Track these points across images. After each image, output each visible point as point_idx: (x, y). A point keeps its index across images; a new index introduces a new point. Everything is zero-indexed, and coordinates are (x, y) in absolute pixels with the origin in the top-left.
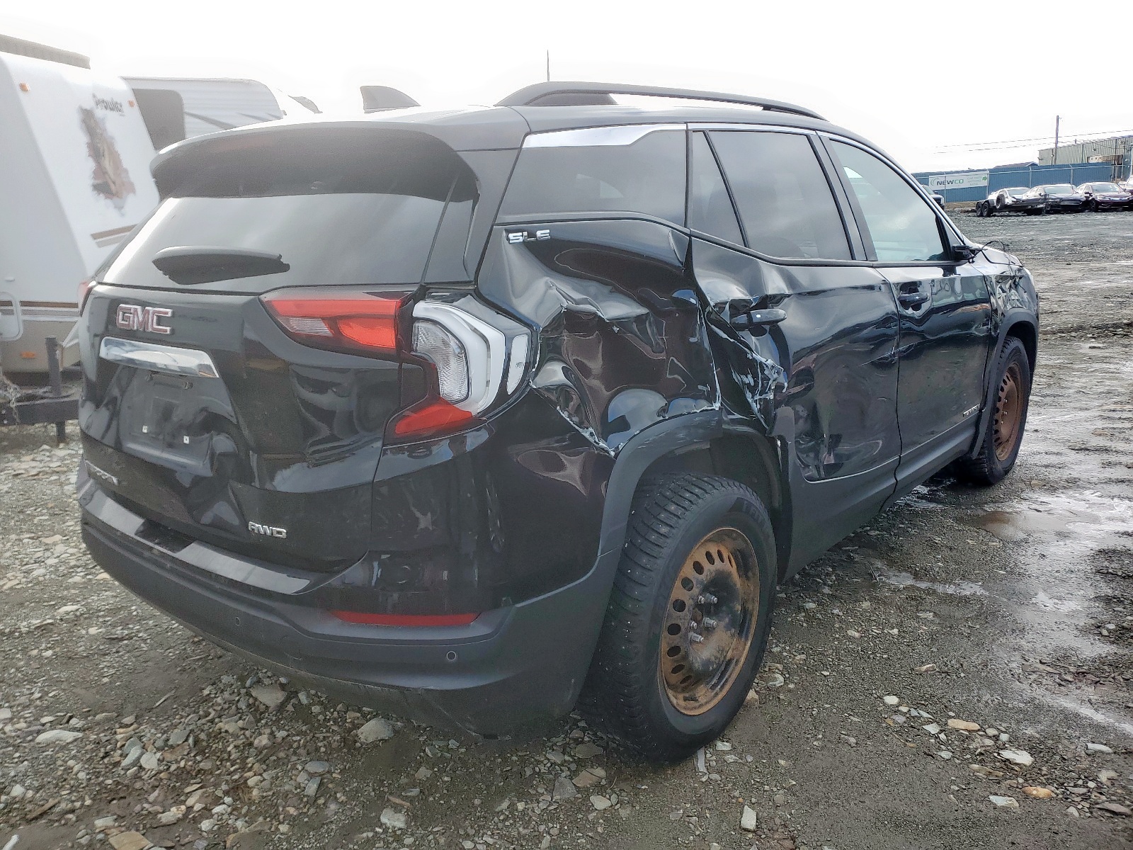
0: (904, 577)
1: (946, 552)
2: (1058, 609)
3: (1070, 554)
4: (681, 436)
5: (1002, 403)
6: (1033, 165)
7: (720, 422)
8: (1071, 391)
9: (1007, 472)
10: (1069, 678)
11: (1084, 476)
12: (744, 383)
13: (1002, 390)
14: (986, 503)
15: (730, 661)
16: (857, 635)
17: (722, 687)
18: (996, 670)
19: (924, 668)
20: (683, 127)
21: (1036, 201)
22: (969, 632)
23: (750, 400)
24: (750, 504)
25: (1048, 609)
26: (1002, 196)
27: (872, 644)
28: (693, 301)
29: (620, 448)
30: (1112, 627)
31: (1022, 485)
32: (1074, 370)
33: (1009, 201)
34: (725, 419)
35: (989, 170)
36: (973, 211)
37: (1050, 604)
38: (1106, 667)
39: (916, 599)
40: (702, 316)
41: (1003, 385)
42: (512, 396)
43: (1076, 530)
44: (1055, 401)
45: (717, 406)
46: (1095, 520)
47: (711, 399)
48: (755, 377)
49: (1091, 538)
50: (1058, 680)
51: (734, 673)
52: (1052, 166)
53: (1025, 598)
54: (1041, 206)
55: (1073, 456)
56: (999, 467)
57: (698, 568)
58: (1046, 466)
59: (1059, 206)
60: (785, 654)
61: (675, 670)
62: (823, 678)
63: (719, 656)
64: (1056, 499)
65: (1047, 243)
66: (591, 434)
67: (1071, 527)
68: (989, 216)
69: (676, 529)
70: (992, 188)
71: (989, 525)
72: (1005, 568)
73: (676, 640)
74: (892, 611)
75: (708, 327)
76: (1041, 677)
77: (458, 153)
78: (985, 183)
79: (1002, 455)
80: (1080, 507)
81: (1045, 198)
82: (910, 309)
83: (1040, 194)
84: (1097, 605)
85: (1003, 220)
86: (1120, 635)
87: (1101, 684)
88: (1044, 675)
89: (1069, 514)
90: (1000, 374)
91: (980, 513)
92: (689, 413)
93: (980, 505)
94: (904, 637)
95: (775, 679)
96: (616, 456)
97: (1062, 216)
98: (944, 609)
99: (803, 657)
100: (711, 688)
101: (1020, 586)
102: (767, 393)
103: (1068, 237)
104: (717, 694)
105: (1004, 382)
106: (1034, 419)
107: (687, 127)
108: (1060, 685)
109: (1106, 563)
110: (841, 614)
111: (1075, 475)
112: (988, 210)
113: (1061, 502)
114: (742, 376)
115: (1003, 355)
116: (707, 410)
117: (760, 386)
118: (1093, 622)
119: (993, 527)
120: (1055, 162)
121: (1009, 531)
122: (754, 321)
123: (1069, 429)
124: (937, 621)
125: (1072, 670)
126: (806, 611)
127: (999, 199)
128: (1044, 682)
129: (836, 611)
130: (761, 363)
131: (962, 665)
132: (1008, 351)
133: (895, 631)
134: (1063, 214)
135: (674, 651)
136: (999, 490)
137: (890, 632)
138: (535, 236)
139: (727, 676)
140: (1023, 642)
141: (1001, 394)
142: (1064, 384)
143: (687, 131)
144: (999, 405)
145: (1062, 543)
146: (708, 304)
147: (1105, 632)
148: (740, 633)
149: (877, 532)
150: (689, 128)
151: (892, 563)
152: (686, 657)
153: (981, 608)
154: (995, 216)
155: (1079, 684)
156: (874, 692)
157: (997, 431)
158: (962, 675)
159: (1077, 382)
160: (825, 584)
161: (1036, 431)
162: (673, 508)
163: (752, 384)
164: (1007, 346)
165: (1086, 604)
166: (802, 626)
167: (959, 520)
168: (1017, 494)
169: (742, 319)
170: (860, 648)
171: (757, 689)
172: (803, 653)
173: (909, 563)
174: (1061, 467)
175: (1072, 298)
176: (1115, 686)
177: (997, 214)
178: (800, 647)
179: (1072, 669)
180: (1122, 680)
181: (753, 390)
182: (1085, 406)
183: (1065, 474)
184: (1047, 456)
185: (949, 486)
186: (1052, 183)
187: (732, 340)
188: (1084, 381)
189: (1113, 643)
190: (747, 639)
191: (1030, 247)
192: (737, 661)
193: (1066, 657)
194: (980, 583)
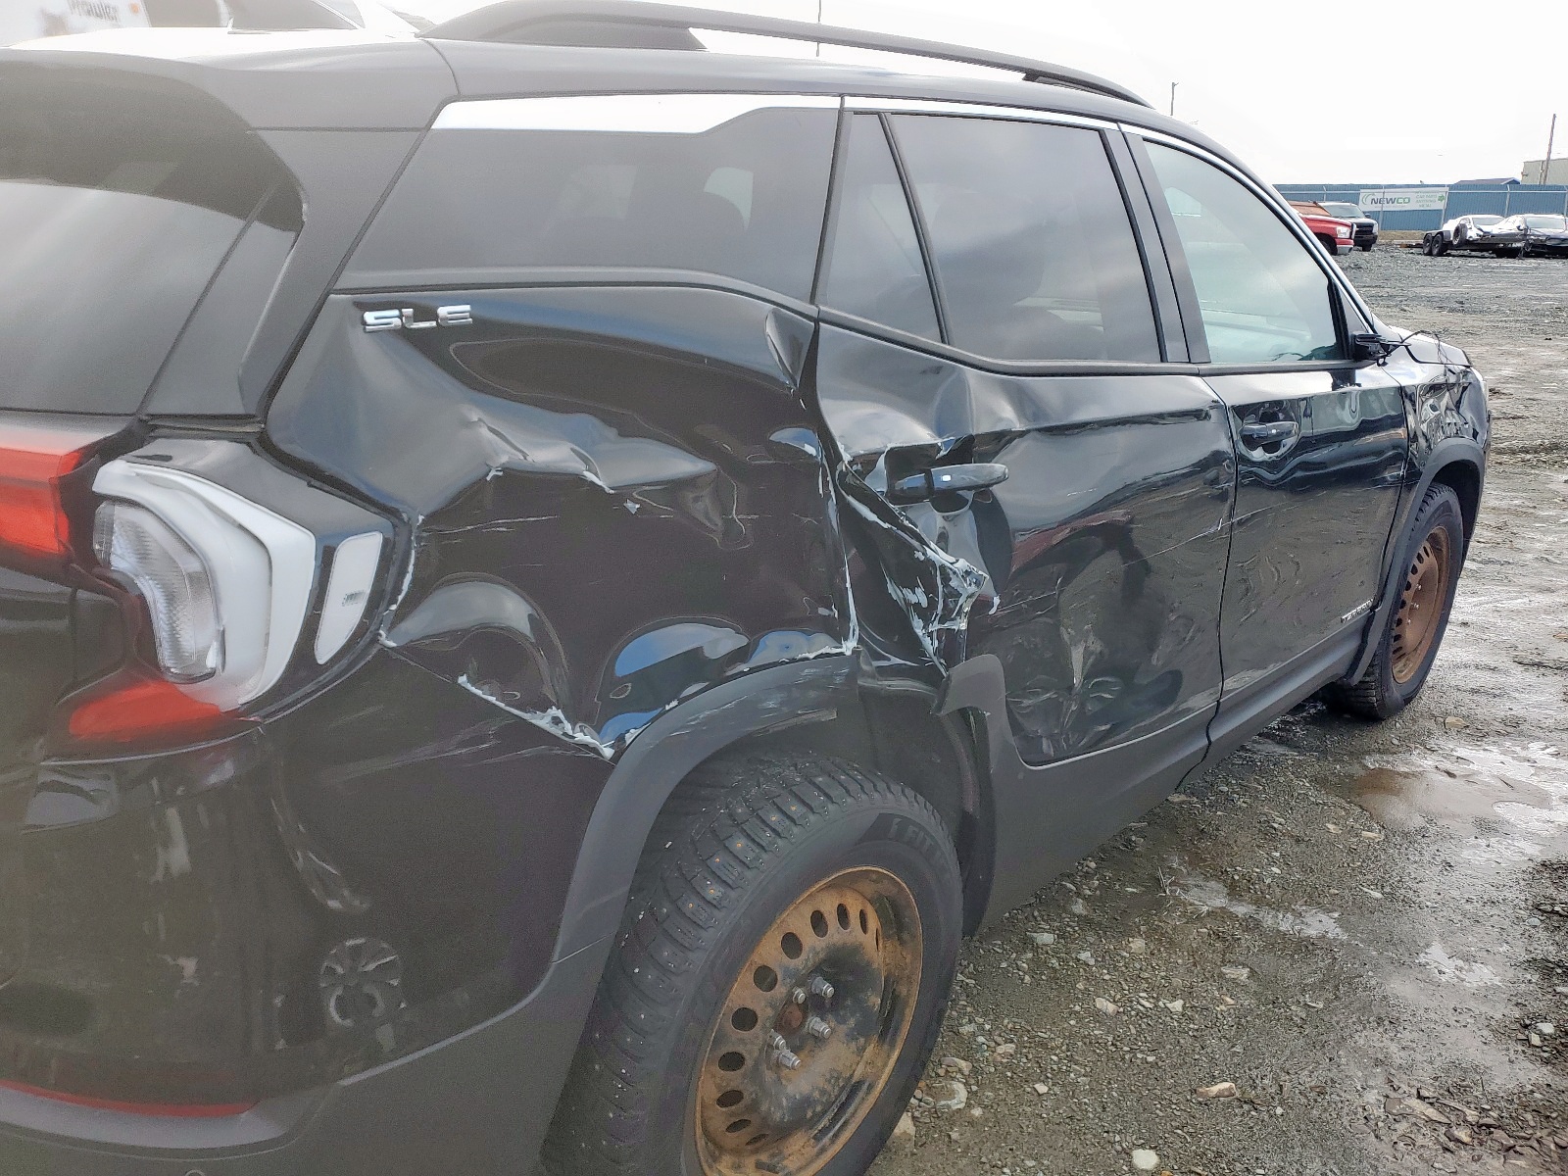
0: (1212, 890)
1: (1288, 846)
2: (1463, 980)
3: (1494, 865)
4: (771, 704)
5: (1411, 592)
6: (1515, 182)
7: (855, 672)
8: (1530, 556)
9: (1408, 700)
10: (1463, 1134)
11: (1534, 714)
12: (908, 603)
13: (1415, 570)
14: (1368, 753)
15: (860, 1083)
16: (1111, 1008)
17: (836, 1136)
18: (1340, 1105)
19: (1215, 1089)
20: (833, 103)
21: (1511, 237)
22: (1304, 1016)
23: (920, 632)
24: (905, 821)
25: (1443, 978)
26: (1464, 226)
27: (1133, 1031)
28: (810, 450)
29: (629, 738)
30: (1548, 1028)
31: (1431, 725)
32: (1537, 518)
33: (1472, 234)
34: (865, 667)
35: (1448, 186)
36: (1418, 246)
37: (1449, 966)
38: (1529, 1116)
39: (1223, 936)
40: (829, 479)
41: (1416, 562)
42: (327, 670)
43: (1507, 816)
44: (1502, 573)
45: (849, 646)
46: (1542, 800)
47: (839, 634)
48: (931, 590)
49: (1529, 836)
50: (1443, 1139)
51: (862, 1108)
52: (1539, 187)
53: (1405, 954)
54: (1518, 245)
55: (1519, 676)
56: (1396, 694)
57: (791, 944)
58: (1474, 691)
59: (1544, 246)
60: (981, 1039)
61: (734, 1127)
62: (1035, 1098)
63: (828, 1087)
64: (1482, 754)
65: (1522, 302)
66: (556, 721)
67: (1501, 810)
68: (1440, 254)
69: (739, 890)
70: (1451, 213)
71: (1369, 796)
72: (1382, 886)
73: (734, 1079)
74: (1180, 961)
75: (840, 498)
76: (1414, 1128)
77: (260, 132)
78: (1441, 205)
79: (1403, 673)
80: (1519, 772)
81: (1524, 234)
82: (1260, 450)
83: (1518, 227)
84: (1529, 977)
85: (1460, 261)
86: (1560, 1048)
87: (1516, 1152)
88: (1421, 1123)
89: (1500, 784)
90: (1413, 544)
91: (1356, 770)
92: (793, 661)
93: (1358, 755)
94: (1191, 1019)
95: (952, 1094)
96: (616, 758)
97: (1547, 261)
98: (1268, 963)
99: (1010, 1048)
100: (814, 1138)
101: (1402, 928)
102: (953, 620)
103: (1551, 296)
104: (823, 1150)
105: (1420, 558)
106: (1464, 605)
107: (842, 104)
108: (1446, 1150)
109: (1551, 891)
110: (1092, 962)
111: (1518, 711)
112: (1440, 246)
113: (1487, 761)
114: (904, 591)
115: (1422, 515)
116: (828, 655)
117: (940, 606)
118: (1517, 1013)
119: (1374, 800)
120: (1545, 180)
121: (1398, 811)
122: (937, 486)
123: (1517, 625)
124: (1254, 986)
125: (1469, 1119)
126: (1035, 948)
127: (1458, 231)
128: (1420, 1140)
129: (1085, 956)
130: (943, 567)
131: (1281, 1086)
132: (1429, 510)
133: (1177, 1006)
134: (1549, 258)
135: (729, 1098)
136: (1393, 731)
137: (1168, 1005)
138: (435, 317)
139: (847, 1115)
140: (1393, 1048)
141: (1413, 579)
142: (1519, 543)
143: (841, 111)
144: (1407, 595)
145: (1483, 842)
146: (840, 458)
147: (1536, 1040)
148: (882, 1036)
149: (1183, 797)
150: (846, 105)
151: (1196, 860)
152: (754, 1106)
153: (1330, 968)
154: (1449, 255)
155: (1479, 1150)
156: (1118, 1138)
157: (1397, 638)
158: (1279, 1111)
159: (1539, 541)
160: (1078, 894)
161: (1465, 624)
162: (739, 844)
163: (925, 604)
164: (1430, 501)
165: (1511, 973)
166: (1023, 980)
167: (1320, 782)
168: (1418, 740)
169: (916, 480)
170: (1110, 1039)
171: (917, 1114)
172: (1012, 1042)
173: (1225, 862)
174: (1496, 694)
175: (1547, 396)
176: (1540, 1160)
177: (1454, 252)
178: (1010, 1026)
179: (1472, 1115)
180: (1553, 1147)
181: (926, 615)
182: (1548, 584)
183: (1501, 709)
184: (1477, 673)
185: (1312, 717)
186: (1536, 212)
187: (886, 526)
188: (1550, 539)
189: (1547, 1062)
190: (892, 1046)
191: (1495, 308)
192: (871, 1087)
193: (1462, 1089)
194: (1336, 915)
